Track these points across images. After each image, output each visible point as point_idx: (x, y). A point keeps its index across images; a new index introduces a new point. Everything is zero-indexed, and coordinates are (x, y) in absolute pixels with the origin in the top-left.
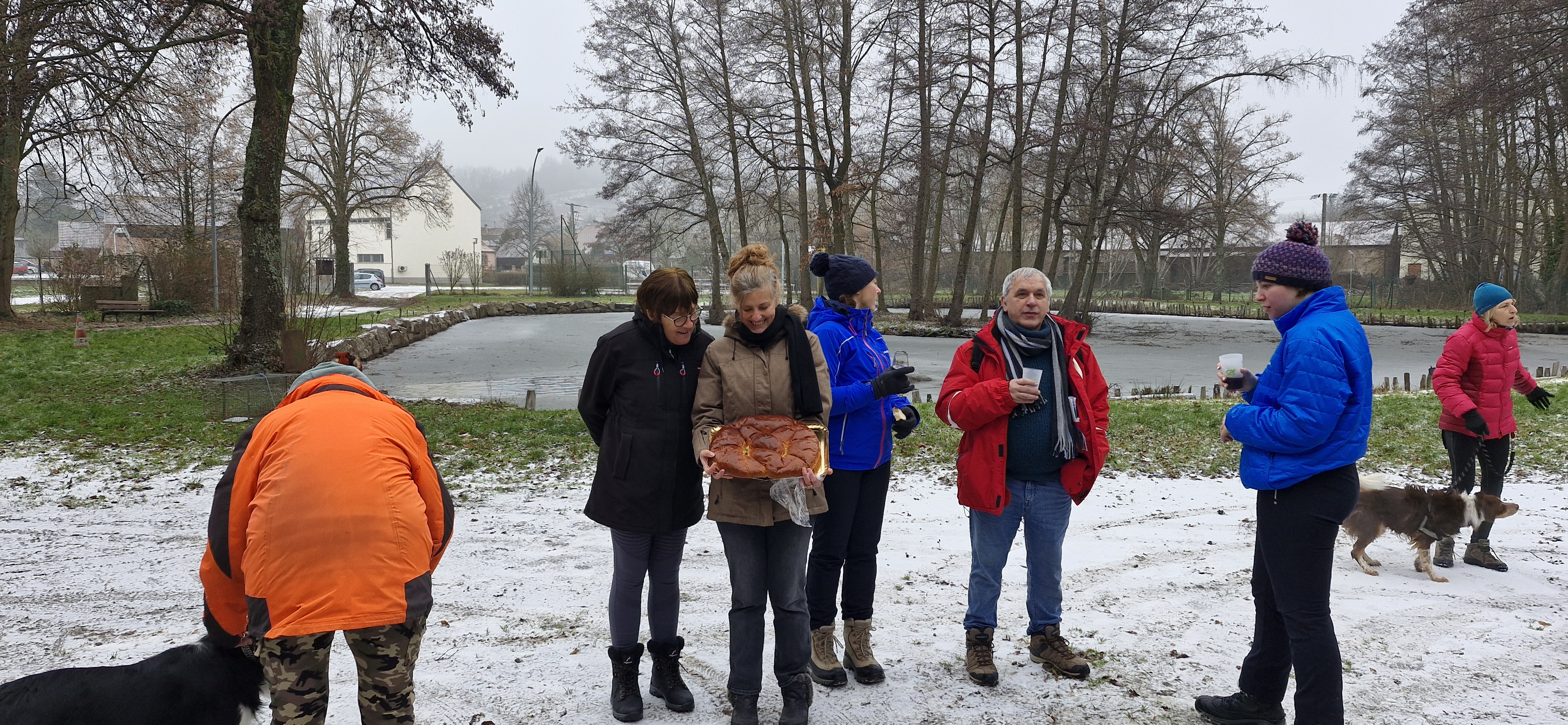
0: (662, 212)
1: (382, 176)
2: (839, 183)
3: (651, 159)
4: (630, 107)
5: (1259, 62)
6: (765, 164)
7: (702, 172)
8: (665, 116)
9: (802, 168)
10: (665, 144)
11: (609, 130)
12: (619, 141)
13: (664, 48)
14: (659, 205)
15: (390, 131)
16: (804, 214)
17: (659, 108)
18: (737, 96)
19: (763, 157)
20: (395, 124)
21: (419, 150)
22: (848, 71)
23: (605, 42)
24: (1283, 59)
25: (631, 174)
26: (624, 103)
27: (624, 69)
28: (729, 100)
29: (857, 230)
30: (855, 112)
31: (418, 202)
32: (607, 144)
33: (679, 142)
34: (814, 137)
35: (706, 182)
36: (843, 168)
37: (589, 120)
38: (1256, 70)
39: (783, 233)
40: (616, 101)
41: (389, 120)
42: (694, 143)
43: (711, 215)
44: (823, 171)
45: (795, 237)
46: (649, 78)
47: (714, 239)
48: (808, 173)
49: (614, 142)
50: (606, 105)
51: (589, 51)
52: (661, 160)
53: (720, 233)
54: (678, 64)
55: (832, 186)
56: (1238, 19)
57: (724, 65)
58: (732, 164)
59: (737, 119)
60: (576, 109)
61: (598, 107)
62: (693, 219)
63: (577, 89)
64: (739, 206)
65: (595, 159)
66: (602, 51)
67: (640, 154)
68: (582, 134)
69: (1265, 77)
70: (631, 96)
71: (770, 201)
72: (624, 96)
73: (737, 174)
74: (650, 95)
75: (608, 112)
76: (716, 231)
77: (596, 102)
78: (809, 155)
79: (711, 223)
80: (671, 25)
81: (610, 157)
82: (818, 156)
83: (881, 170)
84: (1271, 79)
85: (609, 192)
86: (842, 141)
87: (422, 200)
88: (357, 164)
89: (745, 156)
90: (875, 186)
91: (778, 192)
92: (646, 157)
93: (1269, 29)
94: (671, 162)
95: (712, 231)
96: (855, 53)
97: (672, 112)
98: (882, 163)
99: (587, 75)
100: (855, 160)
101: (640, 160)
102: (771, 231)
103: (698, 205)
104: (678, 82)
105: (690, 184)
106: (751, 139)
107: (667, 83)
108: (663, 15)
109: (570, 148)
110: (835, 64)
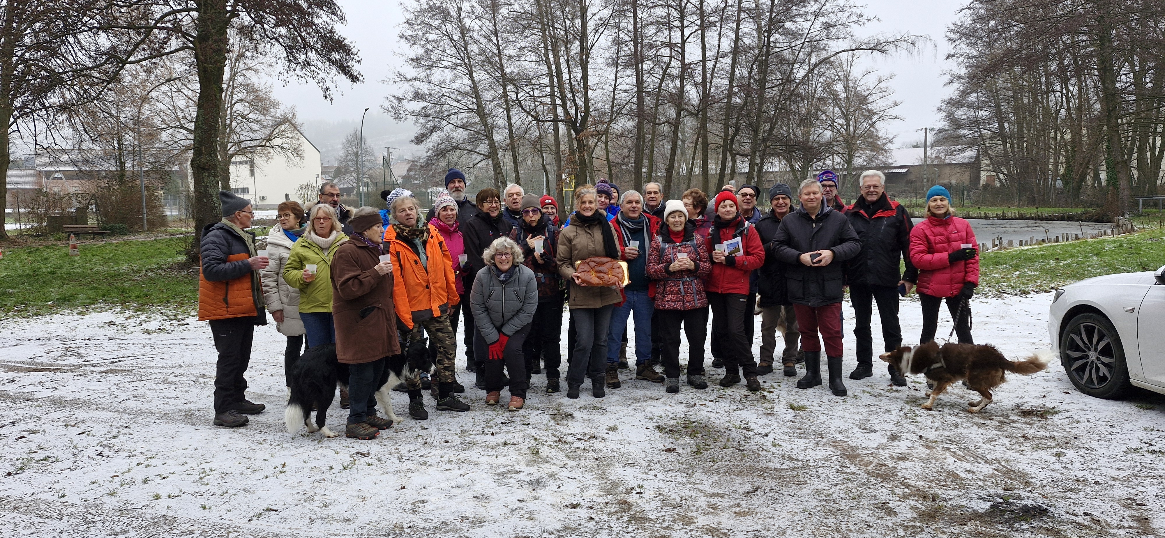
0: (457, 152)
1: (253, 132)
2: (582, 131)
3: (449, 116)
4: (433, 79)
5: (866, 41)
6: (530, 118)
7: (486, 124)
8: (458, 85)
9: (556, 121)
10: (458, 105)
11: (418, 96)
12: (425, 104)
13: (455, 38)
14: (455, 148)
15: (259, 99)
16: (558, 152)
17: (453, 80)
18: (508, 71)
19: (528, 113)
20: (260, 94)
21: (279, 113)
22: (585, 51)
23: (414, 33)
24: (882, 39)
25: (434, 127)
26: (428, 76)
27: (428, 53)
28: (503, 74)
29: (596, 163)
30: (592, 80)
31: (279, 149)
32: (417, 106)
33: (469, 103)
34: (563, 98)
35: (488, 132)
36: (585, 119)
37: (405, 89)
38: (864, 47)
39: (544, 166)
40: (422, 75)
41: (257, 91)
42: (479, 104)
43: (492, 154)
44: (570, 123)
45: (552, 169)
46: (445, 59)
47: (495, 171)
48: (560, 124)
49: (422, 104)
50: (415, 79)
51: (402, 40)
52: (456, 116)
53: (500, 167)
54: (466, 49)
55: (577, 133)
56: (847, 14)
57: (499, 49)
58: (506, 119)
59: (510, 87)
60: (395, 82)
61: (410, 80)
62: (480, 158)
63: (395, 67)
64: (512, 148)
65: (409, 117)
66: (412, 40)
67: (441, 112)
68: (399, 99)
69: (870, 51)
70: (433, 71)
71: (534, 144)
72: (428, 71)
73: (510, 126)
74: (446, 70)
75: (417, 84)
76: (497, 166)
77: (409, 77)
78: (560, 111)
79: (493, 160)
80: (460, 22)
81: (419, 115)
82: (567, 112)
83: (611, 121)
84: (875, 52)
85: (419, 140)
86: (583, 100)
87: (282, 148)
88: (234, 124)
89: (515, 111)
90: (606, 132)
91: (540, 138)
92: (446, 114)
93: (868, 20)
94: (463, 117)
95: (494, 166)
96: (590, 38)
97: (464, 83)
98: (611, 116)
99: (402, 58)
100: (593, 114)
101: (440, 116)
102: (536, 163)
103: (483, 147)
104: (466, 61)
105: (477, 133)
106: (520, 102)
107: (459, 62)
108: (453, 14)
109: (390, 109)
110: (576, 46)
